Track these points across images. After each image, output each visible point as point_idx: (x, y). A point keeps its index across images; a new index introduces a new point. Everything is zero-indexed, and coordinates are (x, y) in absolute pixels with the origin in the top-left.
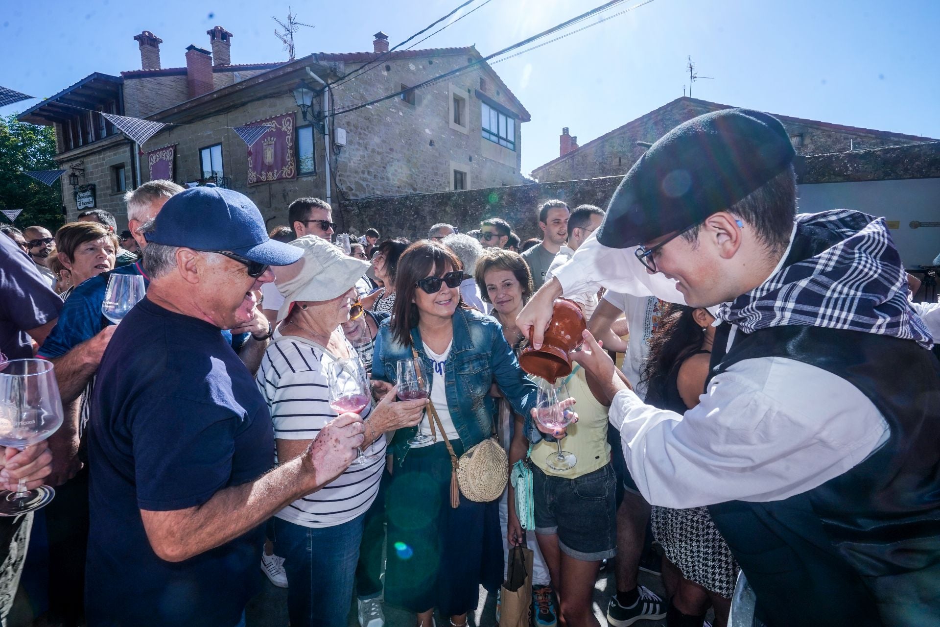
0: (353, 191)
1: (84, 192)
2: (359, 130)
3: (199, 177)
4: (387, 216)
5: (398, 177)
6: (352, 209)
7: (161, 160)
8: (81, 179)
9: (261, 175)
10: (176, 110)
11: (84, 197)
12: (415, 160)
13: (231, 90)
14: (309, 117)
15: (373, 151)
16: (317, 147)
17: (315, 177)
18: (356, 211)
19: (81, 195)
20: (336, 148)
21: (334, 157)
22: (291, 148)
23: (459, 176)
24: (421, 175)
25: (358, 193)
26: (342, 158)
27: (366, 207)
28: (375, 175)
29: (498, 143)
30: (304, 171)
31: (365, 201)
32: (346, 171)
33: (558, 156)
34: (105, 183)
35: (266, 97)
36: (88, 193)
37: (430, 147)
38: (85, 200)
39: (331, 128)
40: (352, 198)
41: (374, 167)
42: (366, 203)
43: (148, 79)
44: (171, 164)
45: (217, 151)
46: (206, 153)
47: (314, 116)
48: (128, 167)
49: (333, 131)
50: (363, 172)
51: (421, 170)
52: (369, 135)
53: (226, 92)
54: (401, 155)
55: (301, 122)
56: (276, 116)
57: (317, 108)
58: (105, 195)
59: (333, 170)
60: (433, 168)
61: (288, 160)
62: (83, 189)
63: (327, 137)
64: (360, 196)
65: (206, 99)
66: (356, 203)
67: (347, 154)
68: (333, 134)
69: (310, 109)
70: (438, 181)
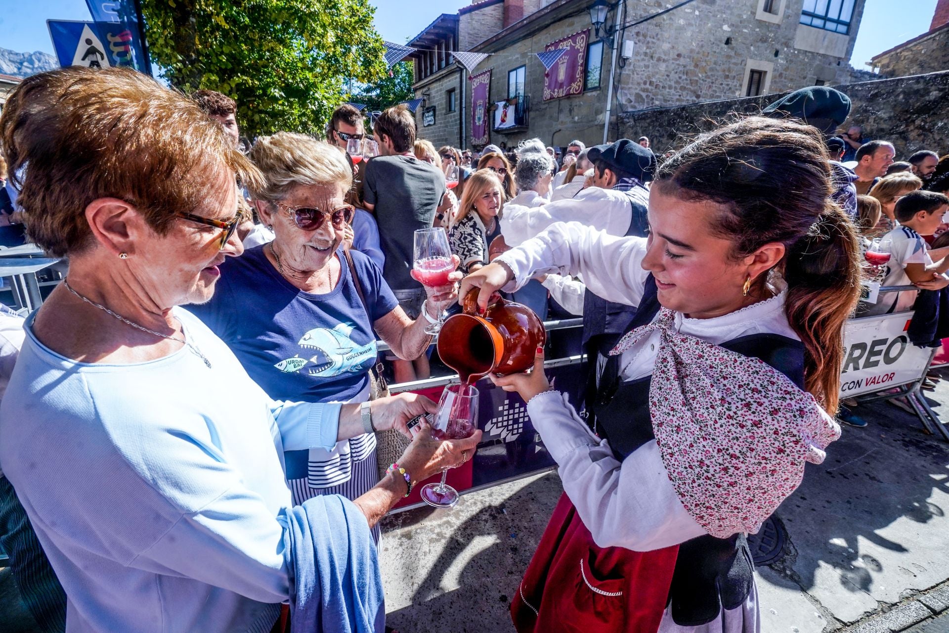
0: (632, 103)
1: (428, 112)
2: (648, 39)
3: (506, 98)
4: (660, 127)
5: (682, 85)
6: (628, 121)
7: (481, 83)
8: (427, 102)
9: (554, 92)
10: (494, 39)
11: (428, 117)
12: (704, 64)
13: (538, 15)
14: (602, 33)
15: (659, 59)
16: (605, 61)
17: (598, 92)
18: (632, 123)
19: (427, 115)
20: (623, 61)
21: (618, 71)
22: (582, 65)
23: (756, 76)
24: (708, 80)
25: (636, 105)
26: (626, 71)
27: (641, 119)
28: (657, 85)
29: (824, 28)
30: (589, 86)
31: (641, 113)
32: (628, 83)
33: (927, 30)
34: (442, 104)
35: (566, 17)
36: (431, 113)
37: (726, 46)
38: (429, 119)
39: (620, 41)
40: (630, 110)
41: (657, 76)
42: (642, 115)
43: (476, 12)
44: (488, 86)
45: (521, 72)
46: (513, 74)
47: (606, 31)
48: (458, 91)
49: (622, 44)
50: (645, 83)
51: (709, 74)
52: (658, 42)
53: (534, 17)
54: (688, 60)
55: (593, 38)
56: (572, 36)
57: (609, 23)
58: (441, 114)
59: (616, 83)
60: (724, 71)
61: (577, 76)
62: (428, 110)
63: (615, 52)
64: (638, 107)
65: (518, 26)
66: (633, 115)
67: (632, 66)
68: (621, 46)
69: (603, 25)
70: (728, 85)
